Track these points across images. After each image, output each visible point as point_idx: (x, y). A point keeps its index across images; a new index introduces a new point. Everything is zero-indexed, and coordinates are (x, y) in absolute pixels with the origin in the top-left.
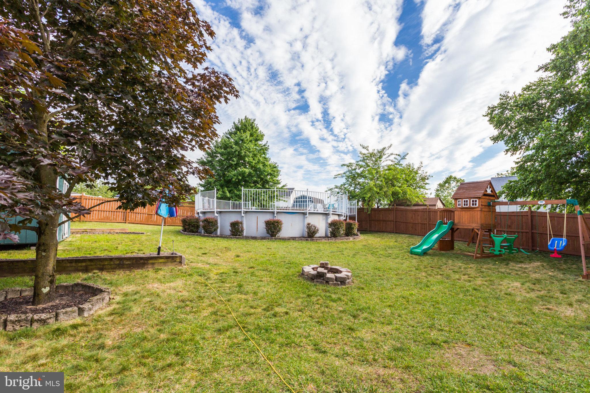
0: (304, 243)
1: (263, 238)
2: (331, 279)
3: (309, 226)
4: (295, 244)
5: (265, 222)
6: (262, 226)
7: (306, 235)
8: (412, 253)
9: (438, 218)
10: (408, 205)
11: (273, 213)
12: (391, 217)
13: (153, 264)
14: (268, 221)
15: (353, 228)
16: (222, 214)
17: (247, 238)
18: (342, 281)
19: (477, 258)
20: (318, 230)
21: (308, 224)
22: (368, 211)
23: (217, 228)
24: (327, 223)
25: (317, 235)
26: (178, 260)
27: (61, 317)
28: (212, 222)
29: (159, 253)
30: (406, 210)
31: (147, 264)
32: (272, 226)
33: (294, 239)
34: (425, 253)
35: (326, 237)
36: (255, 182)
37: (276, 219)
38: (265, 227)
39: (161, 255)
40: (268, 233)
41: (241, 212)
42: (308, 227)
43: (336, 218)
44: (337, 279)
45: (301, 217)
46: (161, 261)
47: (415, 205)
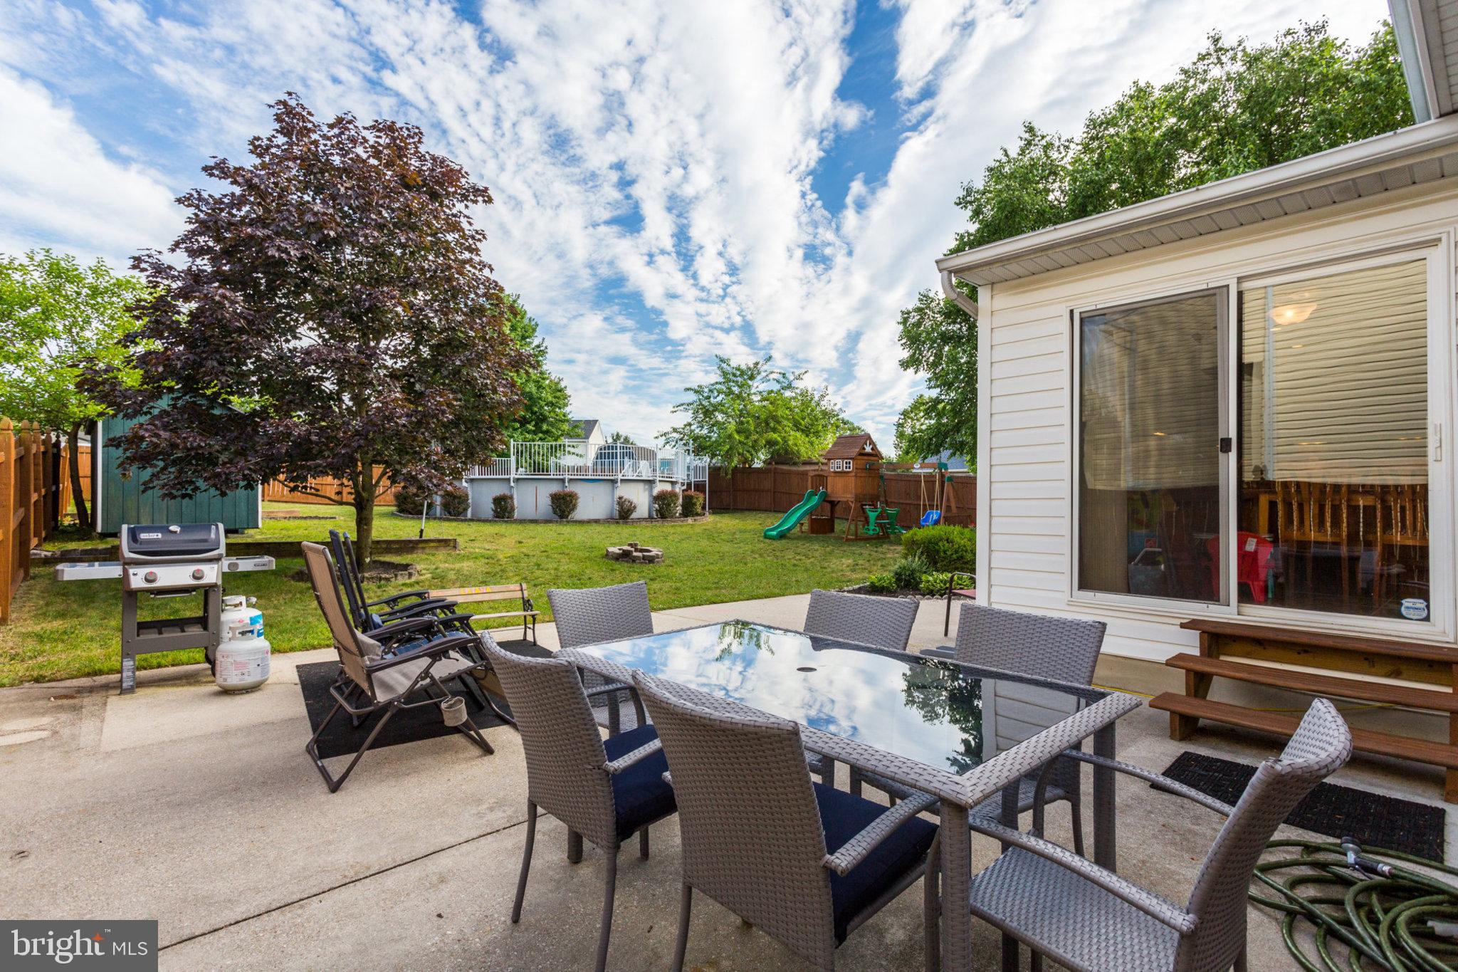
0: (613, 527)
1: (547, 521)
2: (637, 557)
3: (621, 501)
4: (598, 528)
5: (551, 495)
6: (545, 503)
7: (616, 514)
8: (766, 537)
9: (810, 486)
10: (795, 464)
11: (563, 480)
12: (768, 484)
13: (423, 548)
14: (555, 495)
15: (695, 504)
16: (475, 484)
17: (522, 521)
18: (651, 560)
19: (848, 540)
20: (635, 507)
21: (620, 498)
22: (727, 474)
23: (468, 506)
24: (651, 495)
25: (634, 515)
26: (452, 544)
27: (399, 577)
28: (460, 498)
29: (421, 536)
30: (789, 473)
31: (417, 548)
32: (562, 501)
33: (597, 521)
34: (782, 536)
35: (651, 517)
36: (523, 422)
37: (567, 490)
38: (550, 503)
39: (424, 538)
40: (555, 512)
41: (509, 479)
42: (619, 503)
43: (668, 487)
44: (644, 557)
45: (608, 487)
46: (432, 544)
47: (805, 463)
